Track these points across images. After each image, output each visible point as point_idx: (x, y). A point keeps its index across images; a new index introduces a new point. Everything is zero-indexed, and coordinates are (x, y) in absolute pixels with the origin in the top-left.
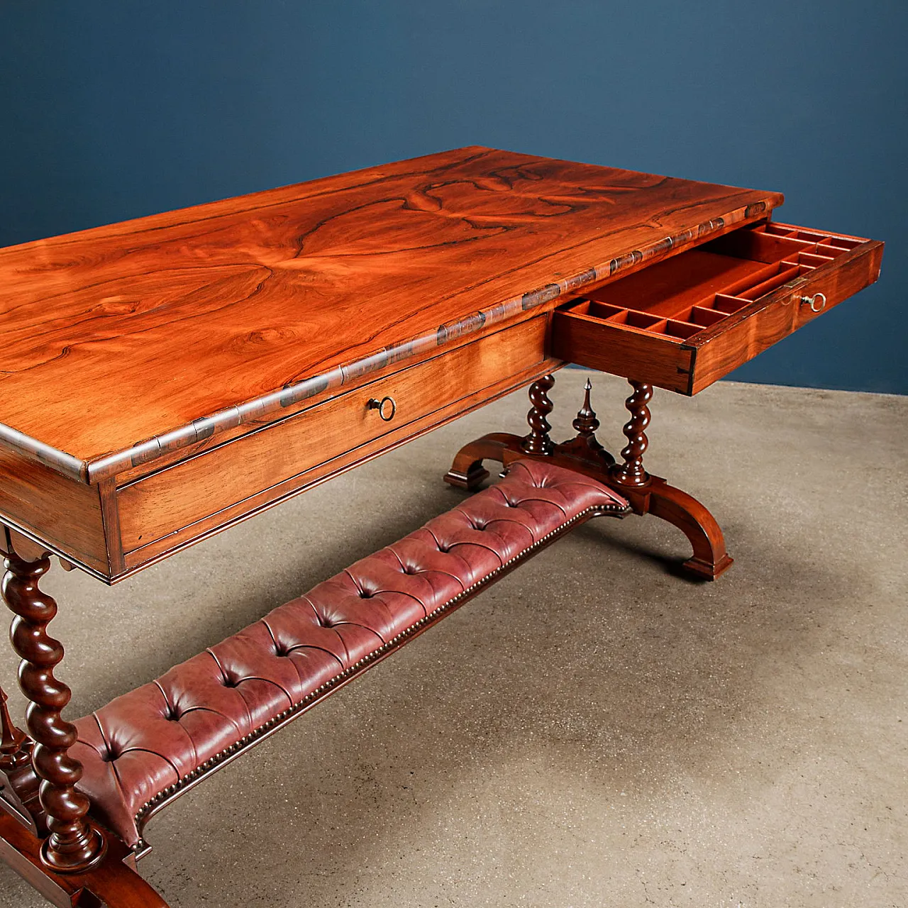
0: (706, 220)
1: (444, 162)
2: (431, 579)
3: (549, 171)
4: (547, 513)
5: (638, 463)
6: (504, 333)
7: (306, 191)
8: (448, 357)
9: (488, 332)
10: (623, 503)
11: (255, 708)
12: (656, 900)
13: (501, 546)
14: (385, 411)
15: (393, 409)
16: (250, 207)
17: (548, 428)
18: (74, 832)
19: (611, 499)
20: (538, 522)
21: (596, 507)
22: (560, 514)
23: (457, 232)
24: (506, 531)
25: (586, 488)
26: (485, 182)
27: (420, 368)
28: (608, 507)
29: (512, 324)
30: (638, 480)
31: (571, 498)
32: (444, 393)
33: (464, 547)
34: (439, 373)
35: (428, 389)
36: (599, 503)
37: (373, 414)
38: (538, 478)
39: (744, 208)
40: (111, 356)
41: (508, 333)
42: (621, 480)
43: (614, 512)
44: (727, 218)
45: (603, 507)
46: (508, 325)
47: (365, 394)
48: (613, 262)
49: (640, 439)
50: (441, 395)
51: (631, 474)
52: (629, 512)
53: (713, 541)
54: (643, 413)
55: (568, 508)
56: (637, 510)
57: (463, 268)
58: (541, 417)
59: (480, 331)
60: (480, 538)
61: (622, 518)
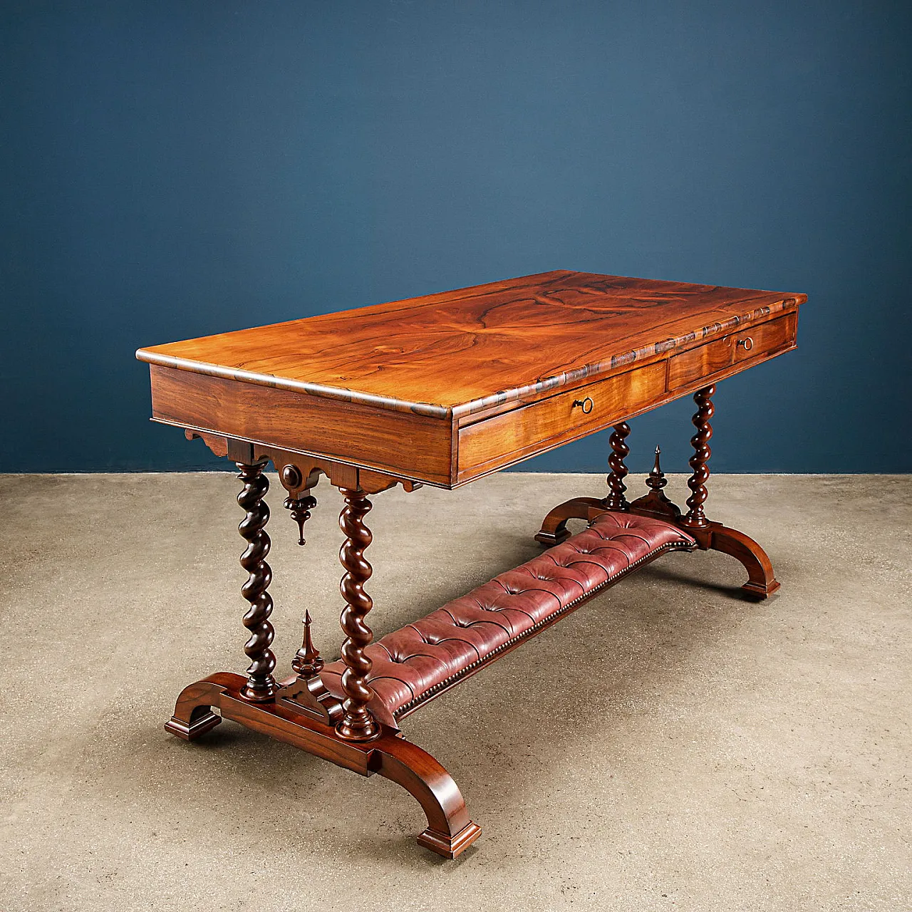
0: (758, 308)
1: (545, 279)
2: (560, 582)
3: (628, 284)
4: (636, 543)
5: (700, 509)
6: (643, 369)
7: (461, 295)
8: (615, 380)
9: (635, 367)
10: (691, 540)
11: (455, 657)
12: (746, 799)
13: (608, 565)
14: (586, 407)
15: (592, 407)
16: (425, 304)
17: (624, 489)
18: (362, 714)
19: (682, 537)
20: (631, 550)
21: (670, 544)
22: (646, 545)
23: (586, 315)
24: (609, 554)
25: (662, 528)
26: (585, 290)
27: (600, 385)
28: (679, 544)
29: (647, 363)
30: (700, 523)
31: (652, 535)
32: (612, 404)
33: (580, 564)
34: (609, 391)
35: (604, 400)
36: (672, 540)
37: (576, 410)
38: (621, 522)
39: (782, 302)
40: (412, 370)
41: (646, 369)
42: (688, 523)
43: (684, 547)
44: (772, 308)
45: (675, 544)
46: (646, 363)
47: (572, 396)
48: (704, 329)
49: (702, 490)
50: (610, 405)
51: (695, 519)
52: (696, 548)
53: (765, 567)
54: (703, 468)
55: (651, 542)
56: (702, 546)
57: (604, 332)
58: (619, 480)
59: (633, 364)
60: (590, 558)
61: (691, 552)
